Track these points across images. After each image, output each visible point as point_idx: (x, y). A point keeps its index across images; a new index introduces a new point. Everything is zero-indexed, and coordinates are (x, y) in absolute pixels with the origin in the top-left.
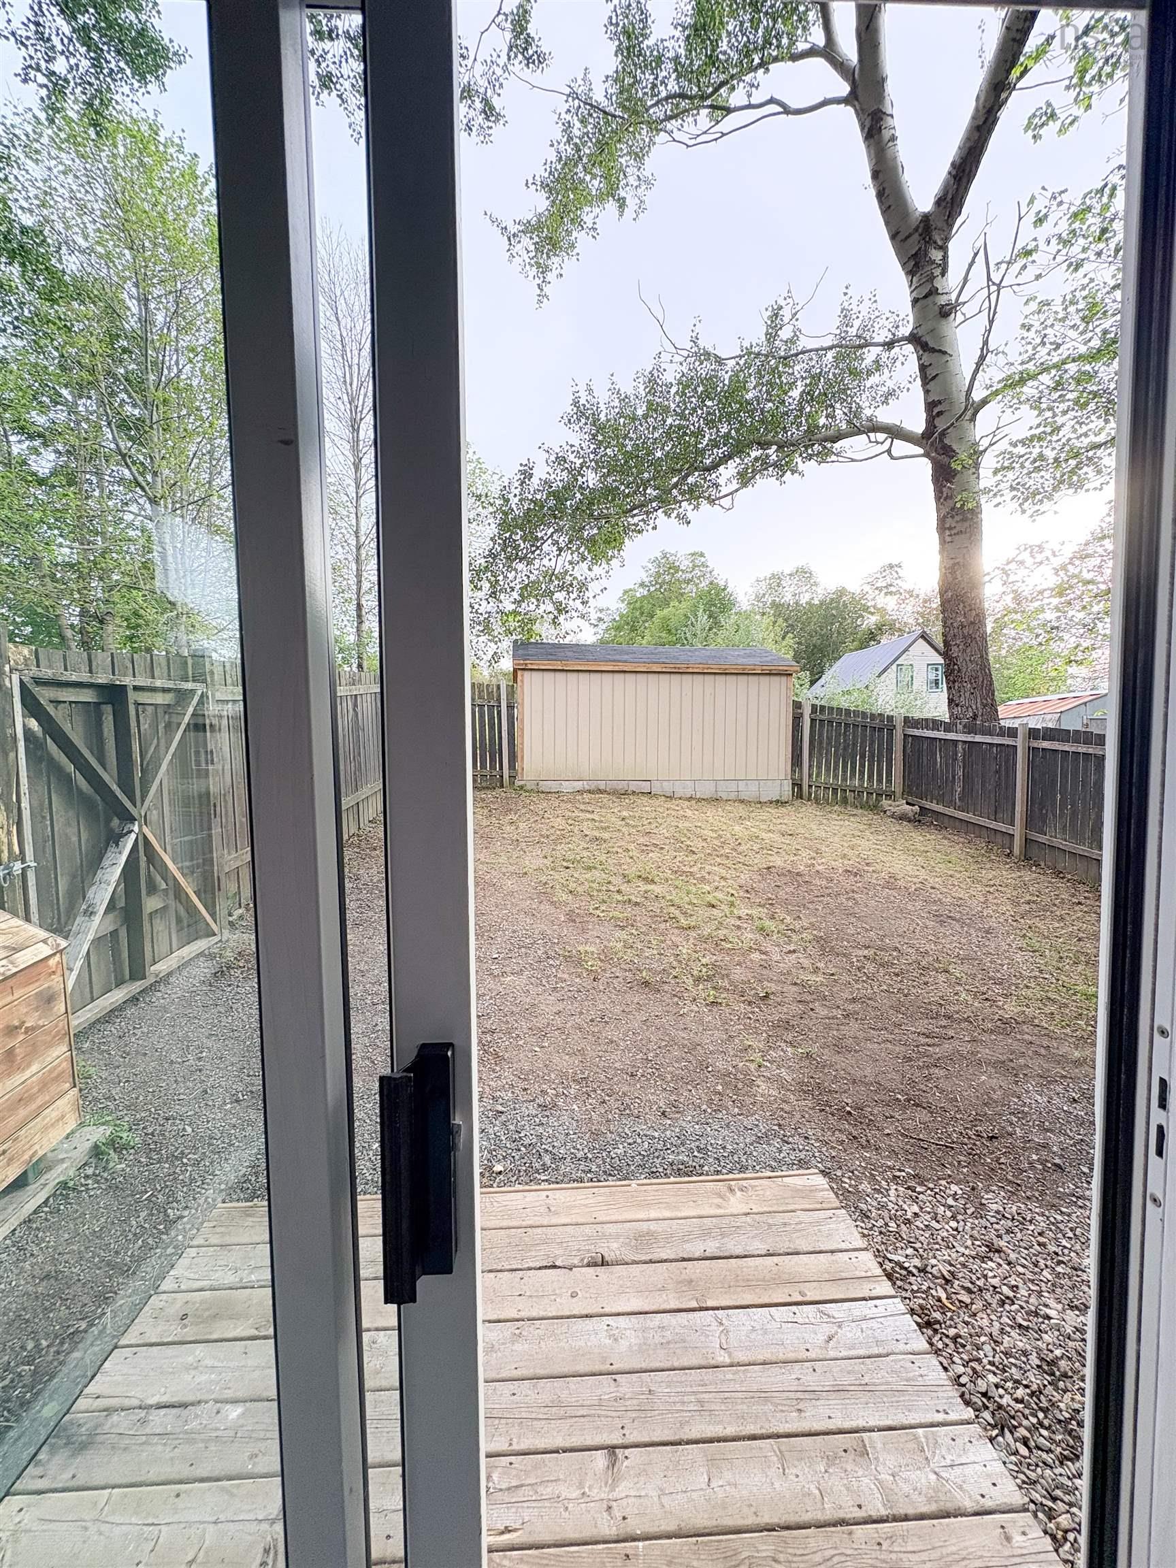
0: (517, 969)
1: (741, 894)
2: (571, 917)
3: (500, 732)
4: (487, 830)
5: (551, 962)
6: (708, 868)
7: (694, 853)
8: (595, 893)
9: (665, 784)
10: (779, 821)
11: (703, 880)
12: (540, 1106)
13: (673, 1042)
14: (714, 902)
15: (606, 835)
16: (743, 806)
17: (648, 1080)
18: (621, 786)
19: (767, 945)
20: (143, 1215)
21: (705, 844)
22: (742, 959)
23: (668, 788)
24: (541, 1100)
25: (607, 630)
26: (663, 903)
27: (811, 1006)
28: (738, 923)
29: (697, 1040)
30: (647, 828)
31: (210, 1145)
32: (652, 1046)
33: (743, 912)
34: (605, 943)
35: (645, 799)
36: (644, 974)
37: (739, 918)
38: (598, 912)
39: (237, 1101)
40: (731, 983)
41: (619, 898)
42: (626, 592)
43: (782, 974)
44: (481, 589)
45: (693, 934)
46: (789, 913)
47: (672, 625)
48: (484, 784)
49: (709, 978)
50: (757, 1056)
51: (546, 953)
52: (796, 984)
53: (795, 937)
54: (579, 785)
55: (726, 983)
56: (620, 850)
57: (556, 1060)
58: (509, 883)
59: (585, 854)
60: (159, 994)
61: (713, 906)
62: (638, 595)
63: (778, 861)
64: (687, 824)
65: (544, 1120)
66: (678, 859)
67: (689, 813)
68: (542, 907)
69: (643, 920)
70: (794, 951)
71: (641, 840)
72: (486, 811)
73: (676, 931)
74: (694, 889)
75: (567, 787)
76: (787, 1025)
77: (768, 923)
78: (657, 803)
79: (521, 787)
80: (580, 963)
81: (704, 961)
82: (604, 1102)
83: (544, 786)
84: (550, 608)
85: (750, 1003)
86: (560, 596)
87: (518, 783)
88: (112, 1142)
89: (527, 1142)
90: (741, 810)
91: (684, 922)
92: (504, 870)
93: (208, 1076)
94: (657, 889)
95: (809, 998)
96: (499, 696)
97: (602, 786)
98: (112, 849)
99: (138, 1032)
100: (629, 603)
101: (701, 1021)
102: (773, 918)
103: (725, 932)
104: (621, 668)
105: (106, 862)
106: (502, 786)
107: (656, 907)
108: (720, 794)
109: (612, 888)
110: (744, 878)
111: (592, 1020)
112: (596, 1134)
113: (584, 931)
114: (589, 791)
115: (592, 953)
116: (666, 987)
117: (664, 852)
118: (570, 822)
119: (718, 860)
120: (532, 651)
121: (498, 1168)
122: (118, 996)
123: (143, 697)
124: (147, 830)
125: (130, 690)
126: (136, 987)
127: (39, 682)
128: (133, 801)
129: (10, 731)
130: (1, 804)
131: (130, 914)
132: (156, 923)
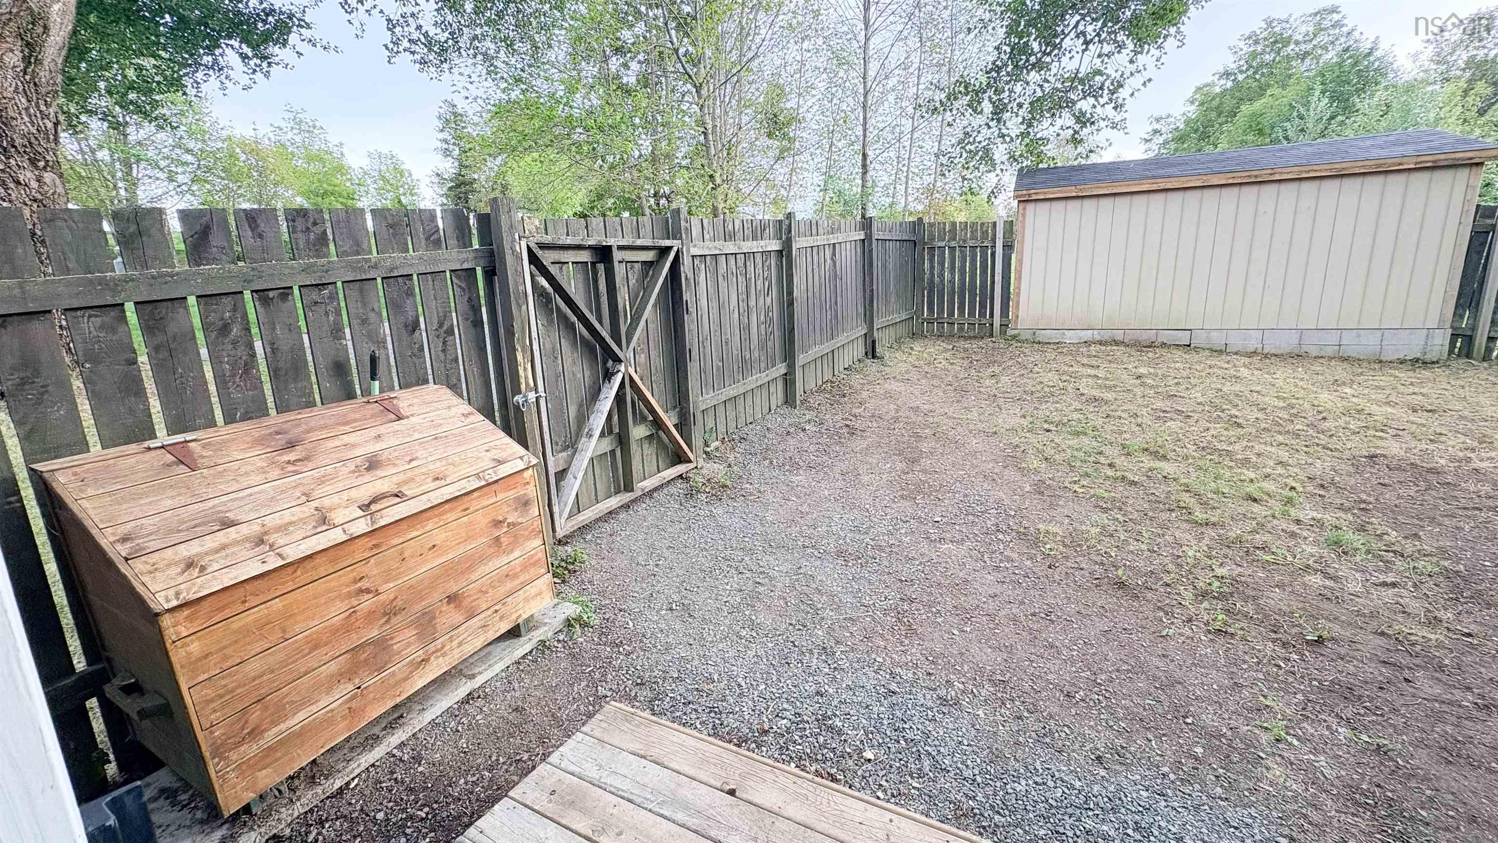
0: (958, 537)
1: (1310, 488)
2: (1040, 489)
3: (993, 276)
4: (963, 382)
5: (1001, 536)
6: (1258, 448)
7: (1239, 425)
8: (1078, 464)
9: (1214, 334)
10: (1411, 389)
11: (1245, 462)
12: (940, 698)
13: (1139, 669)
14: (1256, 495)
15: (1109, 396)
16: (1346, 365)
17: (1090, 708)
18: (1146, 336)
19: (1342, 569)
20: (583, 684)
21: (1260, 415)
22: (1287, 579)
23: (1218, 340)
24: (942, 692)
25: (1166, 143)
26: (1174, 487)
27: (1407, 674)
28: (1294, 528)
29: (1178, 674)
30: (1173, 390)
31: (641, 641)
32: (1107, 666)
33: (1308, 513)
34: (1076, 525)
35: (1178, 354)
36: (1120, 572)
37: (1298, 522)
38: (1076, 487)
39: (671, 609)
40: (1259, 609)
41: (1110, 473)
42: (1199, 89)
43: (1359, 613)
44: (981, 112)
45: (1211, 532)
46: (1396, 525)
47: (1265, 122)
48: (972, 334)
49: (1221, 596)
50: (1278, 726)
51: (997, 525)
52: (1383, 634)
53: (1399, 564)
54: (1088, 335)
55: (1250, 608)
56: (1123, 415)
57: (974, 649)
58: (974, 443)
59: (1075, 416)
60: (644, 505)
61: (1255, 500)
62: (1217, 90)
63: (1394, 448)
64: (1237, 388)
65: (939, 717)
66: (1212, 432)
67: (1244, 372)
68: (1006, 472)
69: (1136, 501)
70: (1394, 585)
71: (1159, 404)
72: (966, 362)
73: (1185, 525)
74: (1228, 474)
75: (1071, 337)
76: (1349, 694)
77: (1350, 537)
78: (1196, 357)
79: (1014, 337)
80: (1036, 543)
81: (1220, 572)
82: (1020, 718)
83: (1043, 336)
84: (1071, 122)
85: (1285, 645)
86: (1085, 105)
87: (1010, 332)
88: (578, 619)
89: (910, 735)
90: (1341, 372)
91: (1199, 515)
92: (971, 427)
93: (658, 582)
94: (1168, 468)
95: (1406, 660)
96: (995, 235)
97: (1119, 335)
98: (607, 385)
99: (623, 534)
100: (1202, 104)
101: (1192, 652)
102: (1362, 529)
103: (1267, 537)
104: (1162, 186)
105: (602, 396)
106: (991, 335)
107: (1160, 491)
108: (1305, 348)
109: (1102, 460)
110: (1322, 466)
111: (1034, 615)
112: (996, 757)
113: (1052, 506)
114: (1101, 343)
115: (1055, 534)
116: (1149, 595)
117: (1191, 421)
118: (1064, 378)
119: (1280, 438)
120: (1040, 178)
121: (869, 754)
122: (614, 502)
123: (629, 256)
124: (632, 371)
125: (614, 250)
126: (626, 497)
127: (543, 246)
128: (619, 345)
129: (521, 288)
130: (517, 346)
131: (622, 440)
132: (645, 447)
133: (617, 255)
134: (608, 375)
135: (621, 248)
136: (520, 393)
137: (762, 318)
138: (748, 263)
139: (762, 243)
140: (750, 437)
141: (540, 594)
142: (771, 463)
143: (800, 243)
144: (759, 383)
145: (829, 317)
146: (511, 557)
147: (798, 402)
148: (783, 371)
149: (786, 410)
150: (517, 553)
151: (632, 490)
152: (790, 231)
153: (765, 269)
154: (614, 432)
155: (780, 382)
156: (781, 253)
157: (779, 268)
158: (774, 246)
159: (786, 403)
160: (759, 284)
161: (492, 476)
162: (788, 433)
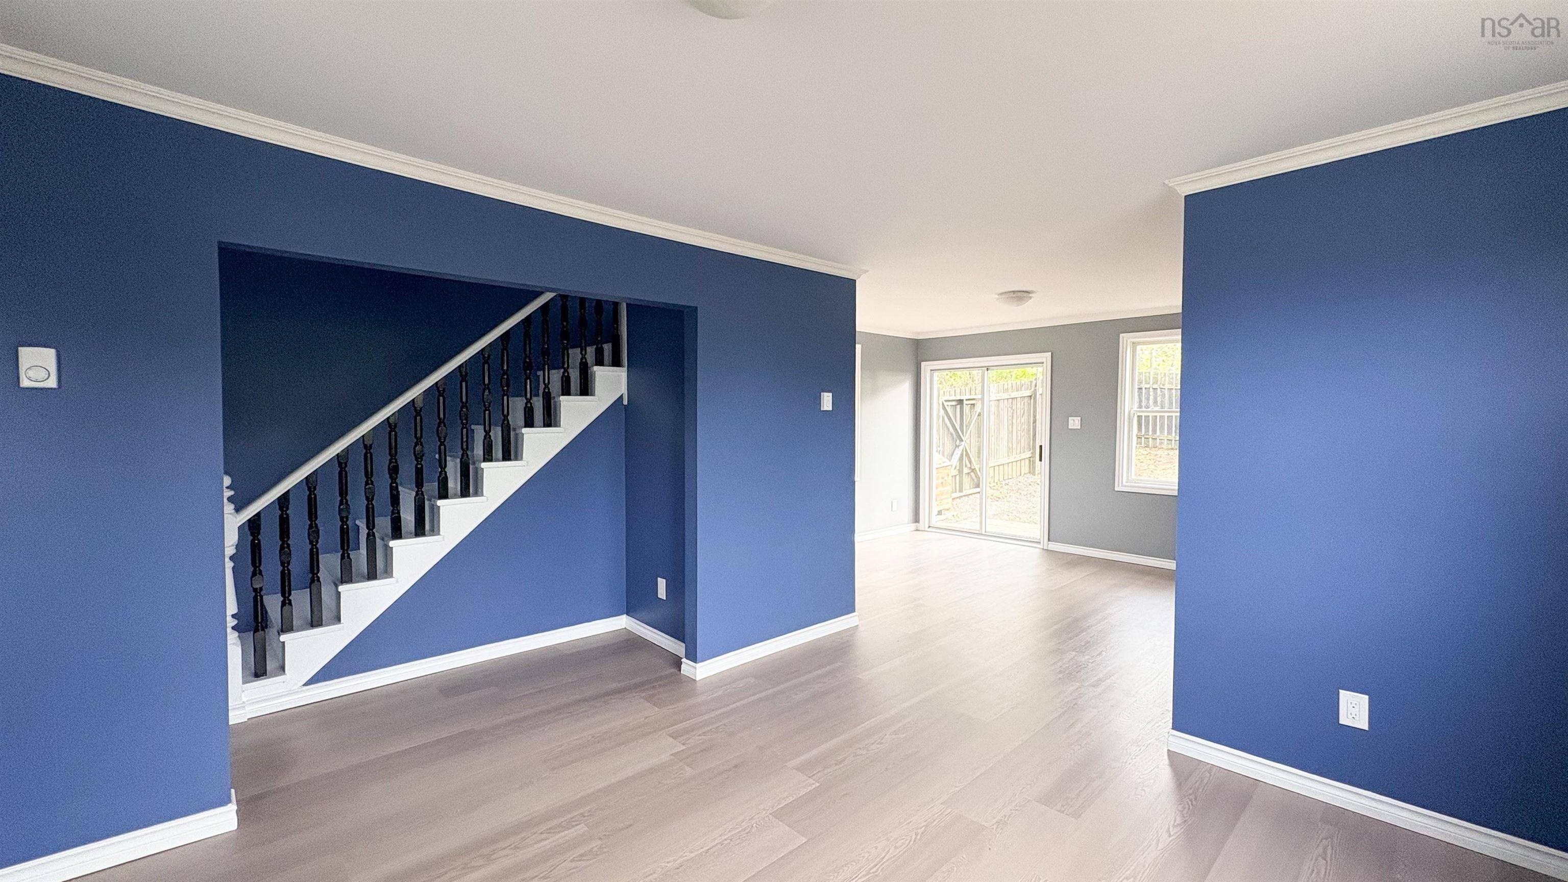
123: (968, 402)
124: (966, 445)
125: (965, 400)
126: (961, 494)
127: (946, 401)
128: (963, 434)
130: (939, 432)
131: (960, 471)
132: (967, 477)
133: (965, 402)
134: (957, 446)
135: (967, 400)
136: (939, 448)
137: (1019, 428)
138: (1013, 402)
139: (1021, 393)
140: (1010, 484)
144: (1016, 460)
146: (946, 490)
151: (962, 492)
153: (1022, 404)
154: (958, 468)
155: (1027, 461)
156: (1031, 396)
157: (1029, 404)
158: (1028, 393)
159: (1030, 472)
160: (1019, 412)
161: (943, 465)
162: (1030, 485)
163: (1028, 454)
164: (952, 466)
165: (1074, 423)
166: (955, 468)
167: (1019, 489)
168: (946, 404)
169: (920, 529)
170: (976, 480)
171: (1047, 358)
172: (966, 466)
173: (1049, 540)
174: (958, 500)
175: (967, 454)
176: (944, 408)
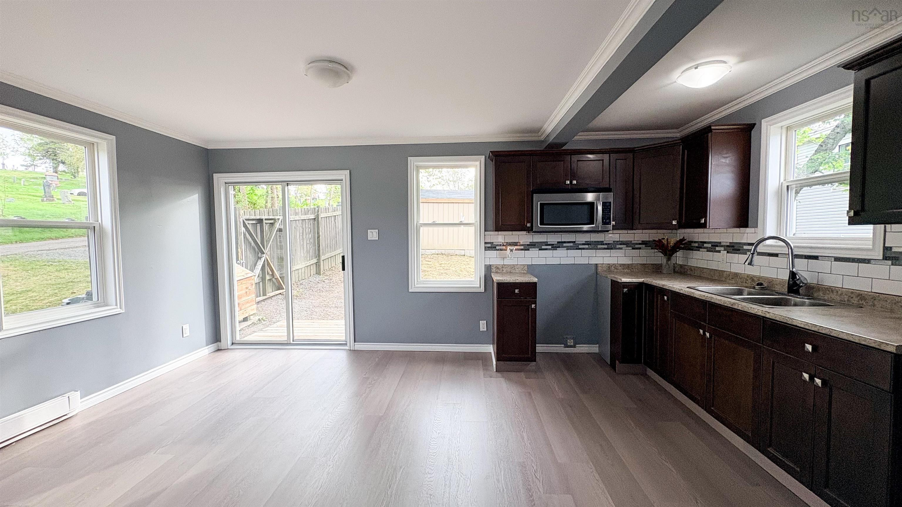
60: (269, 301)
98: (259, 261)
105: (257, 265)
122: (260, 298)
123: (267, 222)
124: (267, 257)
125: (264, 220)
126: (265, 297)
127: (246, 220)
128: (264, 248)
129: (241, 231)
130: (239, 247)
131: (263, 279)
132: (269, 282)
133: (264, 221)
134: (260, 258)
135: (266, 219)
136: (239, 260)
137: (308, 242)
138: (303, 223)
139: (308, 216)
140: (304, 284)
141: (254, 309)
142: (313, 290)
143: (322, 215)
144: (307, 265)
145: (333, 243)
146: (249, 298)
147: (321, 273)
148: (316, 261)
149: (317, 276)
150: (250, 297)
151: (266, 295)
152: (318, 212)
153: (309, 225)
154: (261, 276)
155: (315, 265)
156: (315, 219)
157: (314, 224)
158: (312, 217)
159: (317, 274)
160: (307, 230)
161: (246, 276)
162: (318, 283)
163: (315, 261)
164: (255, 276)
165: (373, 235)
166: (259, 276)
167: (311, 287)
168: (246, 222)
169: (223, 349)
170: (277, 284)
171: (346, 175)
172: (268, 273)
173: (355, 342)
174: (263, 303)
175: (269, 264)
176: (245, 226)
